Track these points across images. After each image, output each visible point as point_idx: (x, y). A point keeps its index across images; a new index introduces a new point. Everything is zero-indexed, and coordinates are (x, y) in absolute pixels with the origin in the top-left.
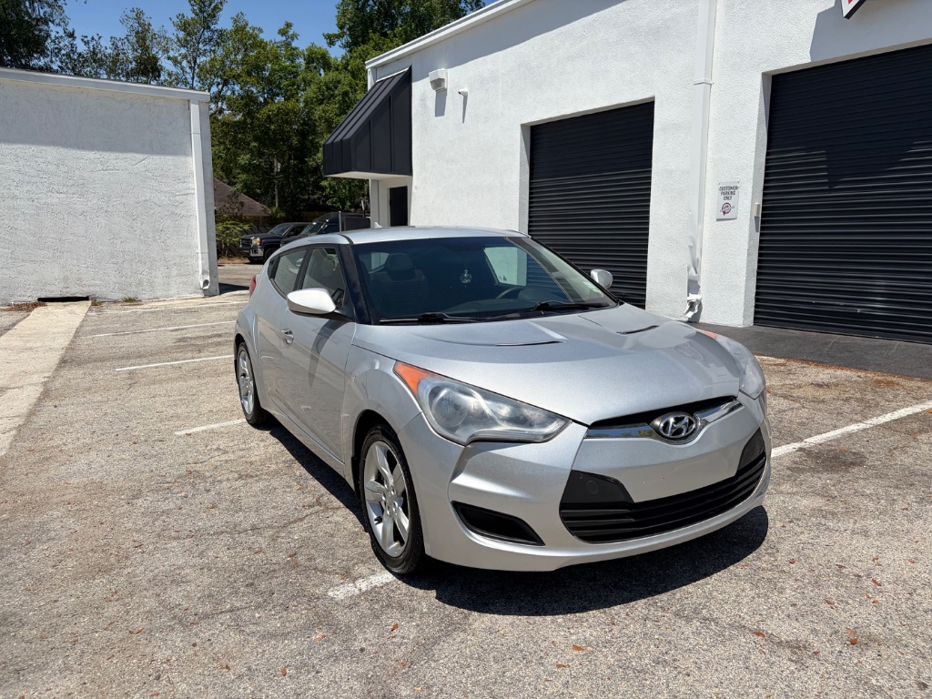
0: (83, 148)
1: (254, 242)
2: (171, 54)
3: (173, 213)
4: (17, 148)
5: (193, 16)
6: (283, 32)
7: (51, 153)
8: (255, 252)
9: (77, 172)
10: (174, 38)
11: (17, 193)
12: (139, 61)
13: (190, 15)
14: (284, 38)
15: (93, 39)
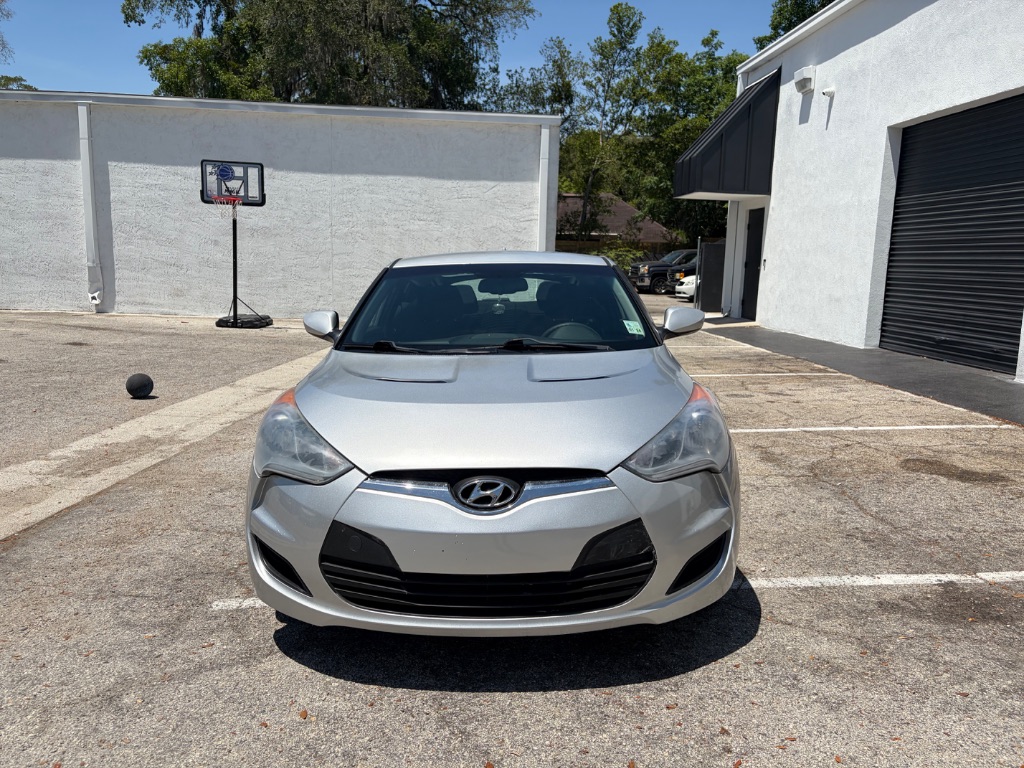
0: (443, 178)
1: (642, 270)
2: (587, 78)
3: (516, 239)
4: (390, 178)
5: (610, 37)
6: (706, 43)
7: (417, 183)
8: (642, 281)
9: (436, 201)
10: (590, 63)
11: (386, 220)
12: (555, 89)
13: (607, 37)
14: (706, 49)
15: (516, 72)
